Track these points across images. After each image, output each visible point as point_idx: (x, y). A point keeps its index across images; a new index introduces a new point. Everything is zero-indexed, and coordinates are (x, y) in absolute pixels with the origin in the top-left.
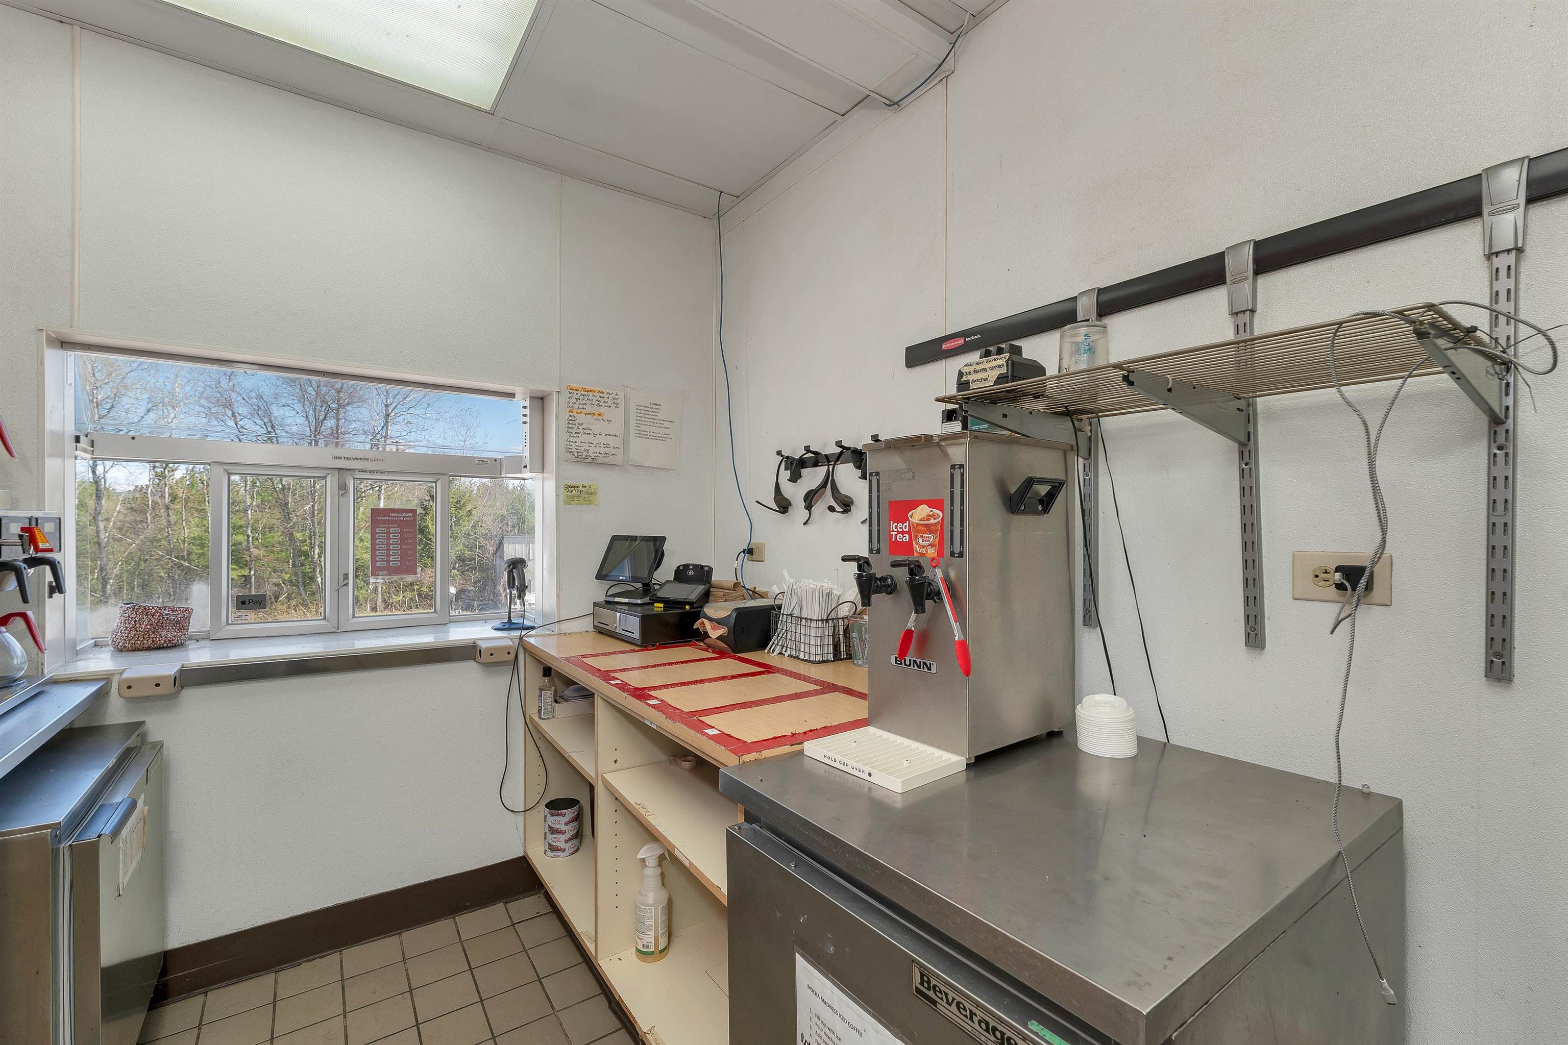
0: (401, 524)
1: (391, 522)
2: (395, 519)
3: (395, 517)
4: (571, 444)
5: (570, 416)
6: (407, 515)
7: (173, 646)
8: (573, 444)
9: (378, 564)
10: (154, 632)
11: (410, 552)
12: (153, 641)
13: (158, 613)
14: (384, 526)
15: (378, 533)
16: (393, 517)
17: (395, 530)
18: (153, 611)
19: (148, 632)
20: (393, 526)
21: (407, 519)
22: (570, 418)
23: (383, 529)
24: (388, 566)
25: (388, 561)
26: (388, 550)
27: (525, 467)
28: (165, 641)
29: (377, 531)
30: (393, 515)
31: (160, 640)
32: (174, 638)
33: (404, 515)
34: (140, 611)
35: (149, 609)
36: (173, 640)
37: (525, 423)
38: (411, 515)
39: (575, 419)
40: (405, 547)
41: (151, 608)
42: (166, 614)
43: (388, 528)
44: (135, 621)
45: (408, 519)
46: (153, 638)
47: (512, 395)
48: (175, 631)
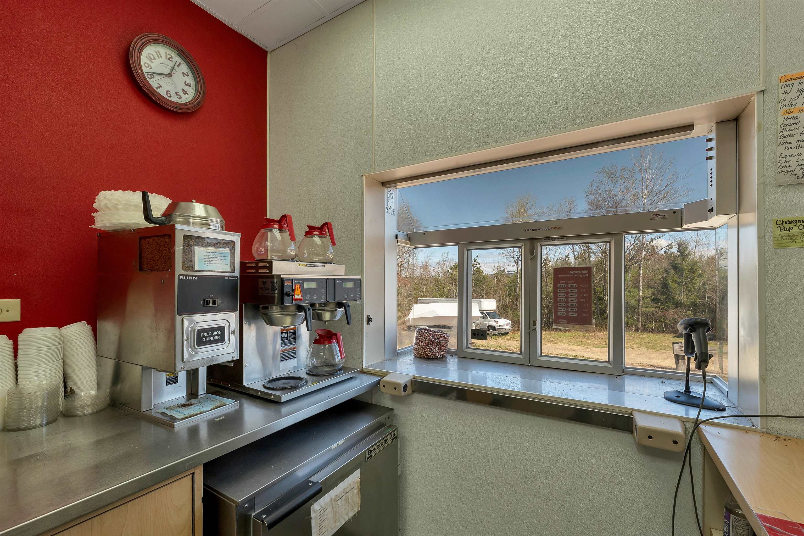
0: (577, 280)
1: (570, 279)
2: (572, 276)
3: (573, 274)
4: (788, 159)
5: (787, 119)
6: (583, 272)
7: (436, 358)
8: (794, 159)
9: (559, 314)
10: (426, 348)
11: (585, 305)
12: (426, 354)
13: (429, 336)
14: (564, 282)
15: (559, 288)
16: (572, 274)
17: (573, 286)
18: (427, 335)
19: (424, 347)
20: (571, 282)
21: (582, 275)
22: (786, 122)
23: (563, 285)
24: (567, 316)
25: (567, 312)
26: (567, 302)
27: (711, 210)
28: (431, 355)
29: (558, 287)
30: (571, 272)
31: (429, 354)
32: (436, 353)
33: (580, 272)
34: (422, 334)
35: (425, 334)
36: (436, 354)
37: (710, 158)
38: (586, 272)
39: (796, 121)
40: (581, 300)
41: (426, 333)
42: (433, 338)
43: (567, 284)
44: (420, 340)
45: (584, 276)
46: (426, 352)
47: (689, 127)
48: (438, 349)
